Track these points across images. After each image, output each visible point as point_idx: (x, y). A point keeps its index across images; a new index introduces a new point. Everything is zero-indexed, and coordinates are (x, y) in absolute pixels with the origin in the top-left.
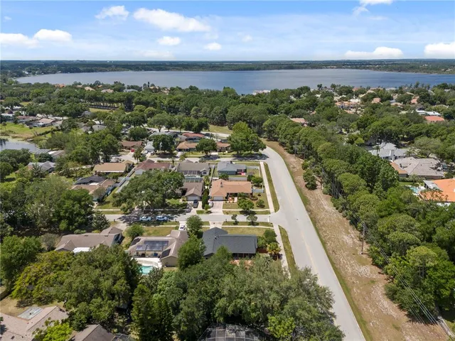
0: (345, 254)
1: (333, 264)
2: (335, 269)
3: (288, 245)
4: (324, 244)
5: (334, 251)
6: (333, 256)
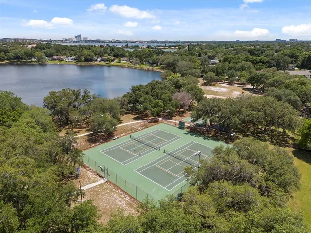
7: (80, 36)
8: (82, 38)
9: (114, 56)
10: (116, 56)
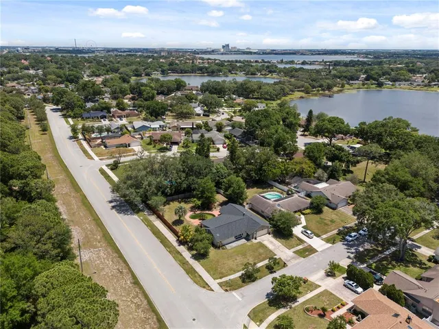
0: (106, 270)
1: (121, 256)
2: (117, 251)
3: (180, 261)
4: (136, 282)
5: (121, 272)
6: (121, 266)
7: (228, 45)
8: (230, 48)
9: (269, 72)
10: (270, 72)
